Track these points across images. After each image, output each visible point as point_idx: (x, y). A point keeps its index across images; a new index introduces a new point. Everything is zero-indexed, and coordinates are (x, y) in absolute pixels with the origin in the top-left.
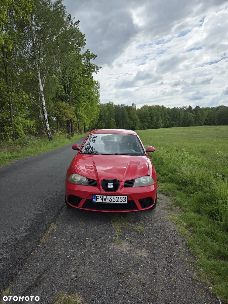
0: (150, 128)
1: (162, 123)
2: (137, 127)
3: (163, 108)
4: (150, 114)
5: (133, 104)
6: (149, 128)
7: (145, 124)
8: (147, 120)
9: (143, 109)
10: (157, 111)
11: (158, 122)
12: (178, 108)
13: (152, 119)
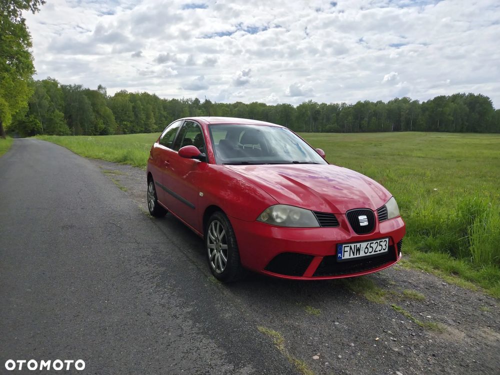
0: (135, 132)
1: (155, 123)
2: (111, 130)
3: (155, 98)
4: (134, 107)
5: (100, 87)
6: (133, 132)
7: (126, 125)
8: (129, 117)
9: (120, 98)
10: (147, 104)
11: (149, 123)
12: (179, 100)
13: (136, 116)
